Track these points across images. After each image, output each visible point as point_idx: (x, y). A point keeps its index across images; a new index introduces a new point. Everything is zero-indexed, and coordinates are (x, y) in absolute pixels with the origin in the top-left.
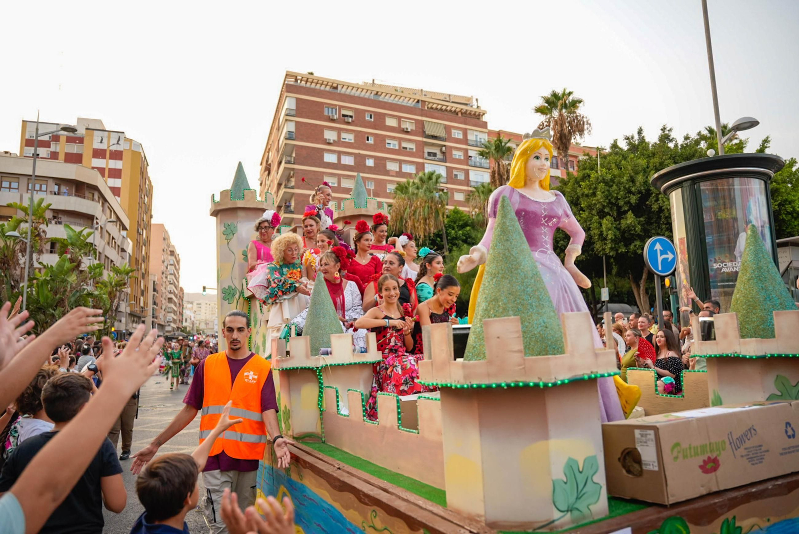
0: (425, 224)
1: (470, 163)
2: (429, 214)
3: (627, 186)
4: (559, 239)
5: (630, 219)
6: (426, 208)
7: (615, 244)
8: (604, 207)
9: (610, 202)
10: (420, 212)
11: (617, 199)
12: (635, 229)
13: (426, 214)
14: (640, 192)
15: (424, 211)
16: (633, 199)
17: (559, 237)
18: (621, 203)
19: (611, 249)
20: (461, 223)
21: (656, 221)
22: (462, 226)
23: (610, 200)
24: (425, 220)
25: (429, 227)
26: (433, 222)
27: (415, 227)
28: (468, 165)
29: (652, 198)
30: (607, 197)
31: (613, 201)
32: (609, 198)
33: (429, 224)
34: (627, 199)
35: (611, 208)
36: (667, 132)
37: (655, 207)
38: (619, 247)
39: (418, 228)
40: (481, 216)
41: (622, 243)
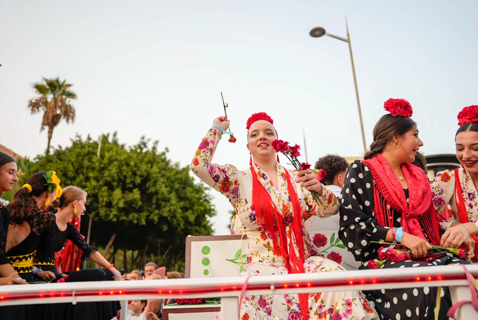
5: (136, 194)
8: (114, 180)
11: (125, 177)
16: (138, 180)
18: (128, 181)
19: (115, 216)
30: (118, 173)
31: (122, 178)
34: (133, 179)
36: (145, 140)
37: (153, 190)
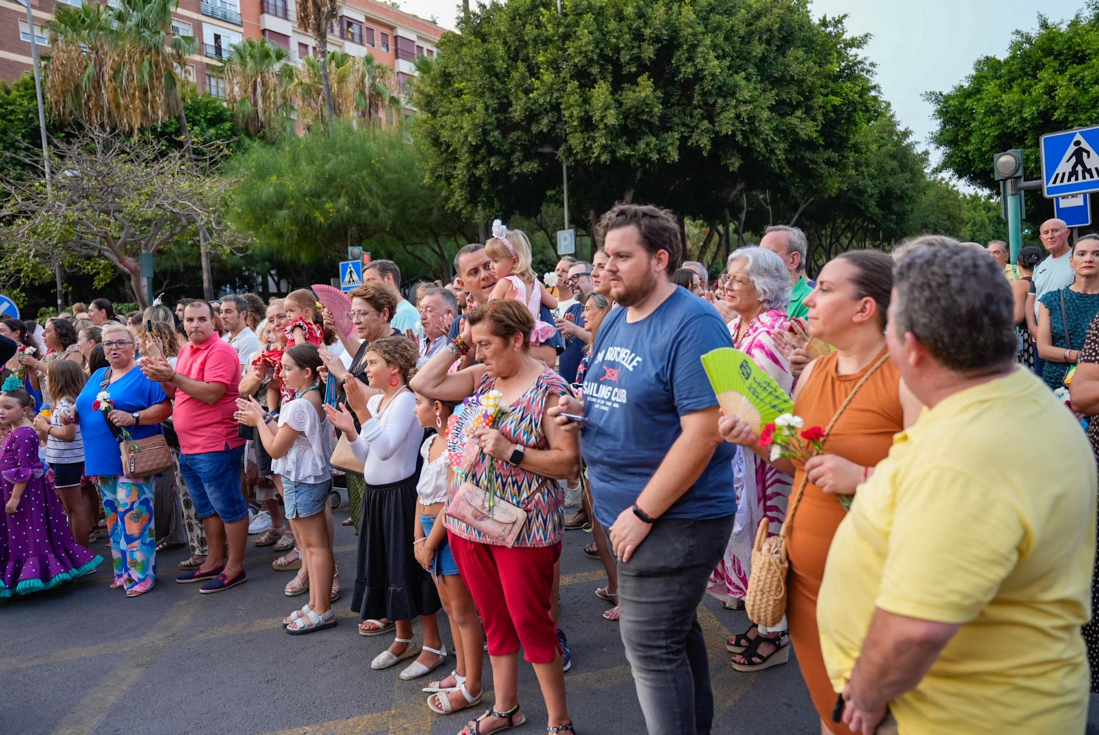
0: (144, 100)
1: (203, 7)
2: (151, 77)
3: (635, 26)
4: (489, 127)
6: (146, 64)
7: (612, 140)
9: (602, 56)
10: (130, 73)
12: (651, 111)
13: (146, 77)
14: (657, 40)
15: (140, 71)
17: (490, 124)
20: (210, 114)
21: (678, 101)
22: (210, 120)
23: (602, 50)
24: (145, 92)
25: (152, 107)
26: (162, 97)
27: (118, 106)
28: (199, 11)
29: (681, 54)
32: (602, 45)
33: (153, 102)
35: (602, 66)
38: (618, 146)
39: (127, 108)
40: (249, 104)
41: (624, 138)
